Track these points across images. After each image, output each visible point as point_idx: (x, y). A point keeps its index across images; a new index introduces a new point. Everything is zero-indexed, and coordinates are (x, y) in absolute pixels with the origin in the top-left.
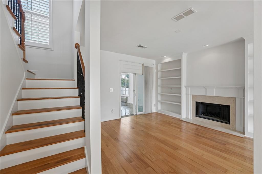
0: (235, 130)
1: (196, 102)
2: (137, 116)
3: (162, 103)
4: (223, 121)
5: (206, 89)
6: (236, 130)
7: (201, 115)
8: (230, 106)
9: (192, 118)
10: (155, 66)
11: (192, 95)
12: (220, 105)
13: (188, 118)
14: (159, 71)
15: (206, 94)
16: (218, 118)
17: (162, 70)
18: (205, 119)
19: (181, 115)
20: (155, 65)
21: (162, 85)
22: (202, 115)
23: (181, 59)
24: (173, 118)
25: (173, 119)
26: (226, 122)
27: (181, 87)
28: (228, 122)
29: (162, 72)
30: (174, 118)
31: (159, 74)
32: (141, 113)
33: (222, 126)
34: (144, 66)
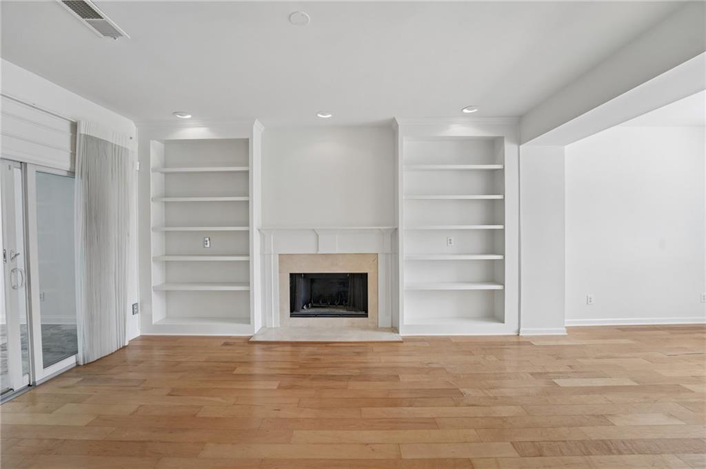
0: (378, 326)
1: (291, 274)
2: (39, 391)
3: (167, 294)
4: (353, 313)
5: (318, 236)
6: (380, 326)
7: (303, 308)
8: (367, 274)
9: (279, 326)
10: (133, 147)
11: (280, 255)
12: (347, 274)
13: (268, 327)
14: (155, 170)
15: (318, 250)
16: (343, 309)
17: (165, 166)
18: (316, 317)
19: (249, 323)
20: (137, 144)
21: (166, 226)
22: (305, 307)
23: (248, 139)
24: (223, 341)
25: (226, 344)
26: (360, 313)
27: (248, 231)
28: (364, 313)
29: (166, 173)
30: (228, 342)
31: (156, 182)
32: (70, 362)
33: (352, 327)
34: (82, 130)
